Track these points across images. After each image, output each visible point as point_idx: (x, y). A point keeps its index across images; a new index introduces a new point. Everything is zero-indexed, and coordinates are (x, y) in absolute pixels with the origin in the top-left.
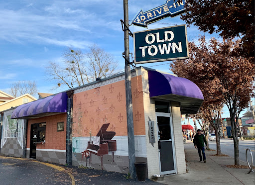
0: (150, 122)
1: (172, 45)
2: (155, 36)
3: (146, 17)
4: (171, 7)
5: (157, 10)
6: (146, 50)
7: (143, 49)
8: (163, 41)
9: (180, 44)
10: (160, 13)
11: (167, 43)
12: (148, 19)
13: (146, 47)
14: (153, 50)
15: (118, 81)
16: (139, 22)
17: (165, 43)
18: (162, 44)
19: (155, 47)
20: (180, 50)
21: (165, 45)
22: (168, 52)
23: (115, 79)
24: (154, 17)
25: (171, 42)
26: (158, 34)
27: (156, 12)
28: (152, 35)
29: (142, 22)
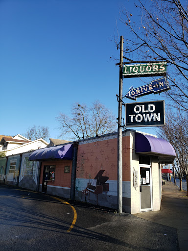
0: (134, 171)
1: (153, 115)
2: (142, 107)
3: (136, 92)
4: (154, 86)
6: (134, 117)
7: (132, 116)
8: (147, 111)
9: (159, 114)
10: (146, 90)
11: (150, 113)
12: (136, 94)
13: (134, 115)
14: (139, 118)
15: (112, 138)
16: (130, 96)
17: (148, 113)
18: (146, 113)
19: (140, 115)
20: (159, 119)
21: (148, 115)
22: (150, 120)
24: (141, 93)
25: (153, 113)
26: (143, 106)
27: (143, 89)
28: (139, 106)
29: (132, 96)
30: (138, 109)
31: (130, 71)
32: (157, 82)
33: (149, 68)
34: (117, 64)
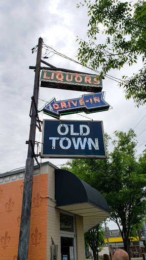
0: (53, 247)
1: (87, 139)
2: (69, 127)
3: (60, 106)
4: (87, 101)
5: (72, 102)
6: (57, 142)
7: (54, 139)
8: (78, 134)
9: (97, 140)
10: (75, 105)
11: (83, 138)
12: (61, 109)
13: (58, 138)
14: (65, 143)
15: (11, 181)
16: (50, 110)
17: (79, 136)
18: (76, 137)
19: (67, 139)
20: (97, 147)
21: (79, 139)
22: (83, 147)
23: (8, 179)
24: (68, 107)
25: (88, 137)
26: (72, 126)
27: (71, 103)
28: (65, 126)
29: (55, 110)
30: (63, 130)
31: (52, 78)
32: (91, 96)
33: (79, 79)
34: (31, 68)
